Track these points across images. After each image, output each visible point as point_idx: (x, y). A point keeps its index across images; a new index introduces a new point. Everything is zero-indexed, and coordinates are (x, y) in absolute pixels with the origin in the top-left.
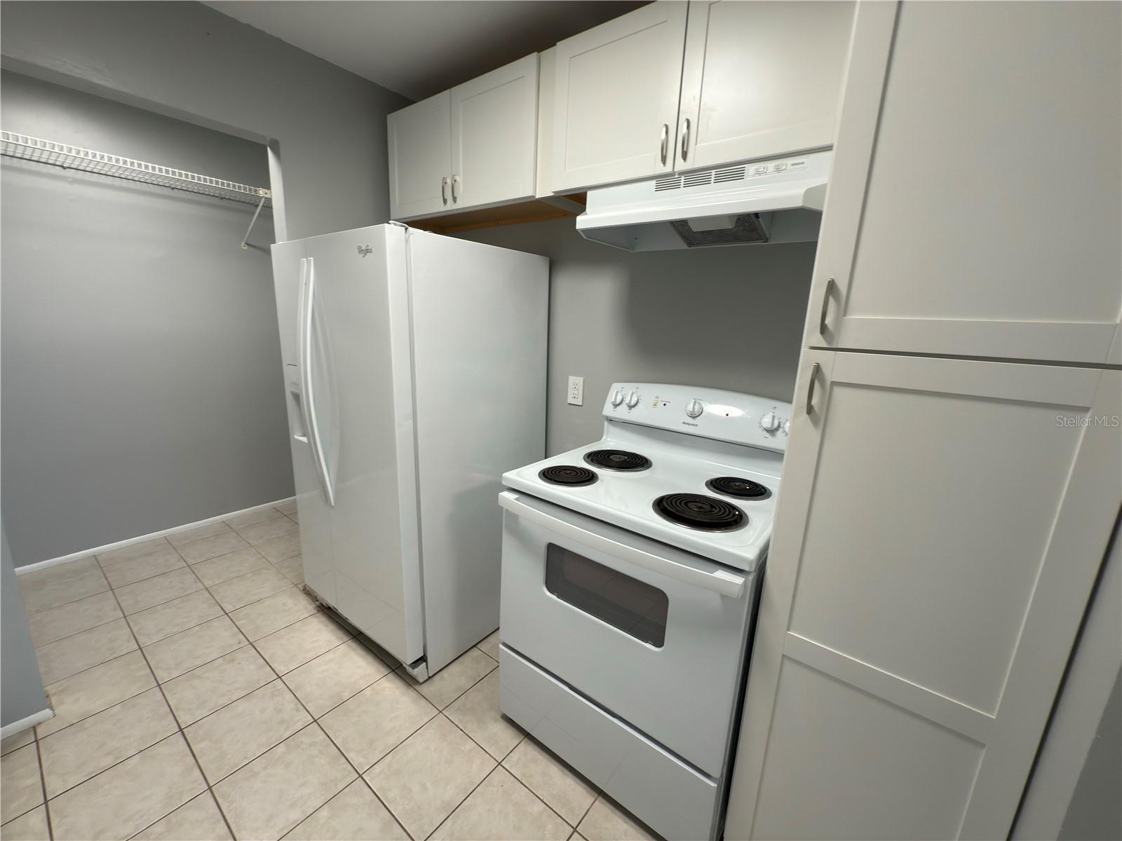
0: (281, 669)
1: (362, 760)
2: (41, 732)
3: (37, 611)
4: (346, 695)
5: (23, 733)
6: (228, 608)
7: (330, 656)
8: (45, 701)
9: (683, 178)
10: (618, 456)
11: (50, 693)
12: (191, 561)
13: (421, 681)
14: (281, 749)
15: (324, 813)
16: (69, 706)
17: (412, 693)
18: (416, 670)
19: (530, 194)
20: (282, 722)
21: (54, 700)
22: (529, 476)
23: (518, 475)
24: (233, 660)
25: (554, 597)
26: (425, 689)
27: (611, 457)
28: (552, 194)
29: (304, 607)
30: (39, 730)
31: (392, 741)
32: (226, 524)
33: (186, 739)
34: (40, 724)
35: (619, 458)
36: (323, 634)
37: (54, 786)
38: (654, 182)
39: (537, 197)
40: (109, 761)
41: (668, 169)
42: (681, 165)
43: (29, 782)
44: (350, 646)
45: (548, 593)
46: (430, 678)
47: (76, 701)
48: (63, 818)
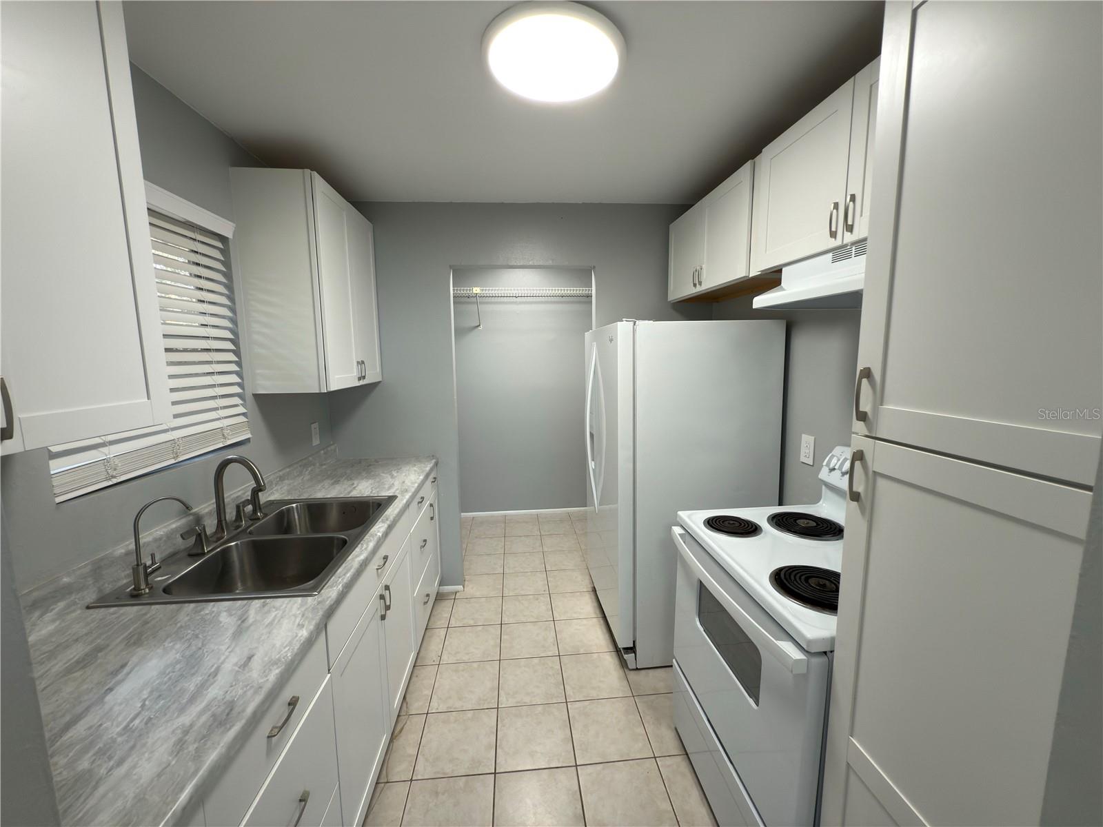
0: (557, 616)
1: (572, 694)
2: (457, 596)
3: (476, 537)
4: (582, 651)
5: (453, 593)
6: (548, 568)
7: (585, 622)
8: (462, 582)
9: (854, 248)
10: (806, 521)
11: (466, 579)
12: (543, 533)
13: (630, 667)
14: (536, 661)
15: (540, 709)
16: (471, 589)
17: (621, 672)
18: (626, 656)
19: (743, 274)
20: (543, 646)
21: (466, 583)
22: (695, 519)
23: (689, 517)
24: (537, 599)
25: (702, 629)
26: (632, 676)
27: (797, 522)
28: (759, 273)
29: (585, 586)
30: (457, 594)
31: (594, 694)
32: (569, 515)
33: (501, 630)
34: (458, 592)
35: (808, 523)
36: (587, 606)
37: (453, 623)
38: (830, 255)
39: (750, 276)
40: (472, 622)
41: (838, 242)
42: (849, 238)
43: (446, 615)
44: (599, 621)
45: (698, 623)
46: (637, 669)
47: (472, 588)
48: (451, 638)
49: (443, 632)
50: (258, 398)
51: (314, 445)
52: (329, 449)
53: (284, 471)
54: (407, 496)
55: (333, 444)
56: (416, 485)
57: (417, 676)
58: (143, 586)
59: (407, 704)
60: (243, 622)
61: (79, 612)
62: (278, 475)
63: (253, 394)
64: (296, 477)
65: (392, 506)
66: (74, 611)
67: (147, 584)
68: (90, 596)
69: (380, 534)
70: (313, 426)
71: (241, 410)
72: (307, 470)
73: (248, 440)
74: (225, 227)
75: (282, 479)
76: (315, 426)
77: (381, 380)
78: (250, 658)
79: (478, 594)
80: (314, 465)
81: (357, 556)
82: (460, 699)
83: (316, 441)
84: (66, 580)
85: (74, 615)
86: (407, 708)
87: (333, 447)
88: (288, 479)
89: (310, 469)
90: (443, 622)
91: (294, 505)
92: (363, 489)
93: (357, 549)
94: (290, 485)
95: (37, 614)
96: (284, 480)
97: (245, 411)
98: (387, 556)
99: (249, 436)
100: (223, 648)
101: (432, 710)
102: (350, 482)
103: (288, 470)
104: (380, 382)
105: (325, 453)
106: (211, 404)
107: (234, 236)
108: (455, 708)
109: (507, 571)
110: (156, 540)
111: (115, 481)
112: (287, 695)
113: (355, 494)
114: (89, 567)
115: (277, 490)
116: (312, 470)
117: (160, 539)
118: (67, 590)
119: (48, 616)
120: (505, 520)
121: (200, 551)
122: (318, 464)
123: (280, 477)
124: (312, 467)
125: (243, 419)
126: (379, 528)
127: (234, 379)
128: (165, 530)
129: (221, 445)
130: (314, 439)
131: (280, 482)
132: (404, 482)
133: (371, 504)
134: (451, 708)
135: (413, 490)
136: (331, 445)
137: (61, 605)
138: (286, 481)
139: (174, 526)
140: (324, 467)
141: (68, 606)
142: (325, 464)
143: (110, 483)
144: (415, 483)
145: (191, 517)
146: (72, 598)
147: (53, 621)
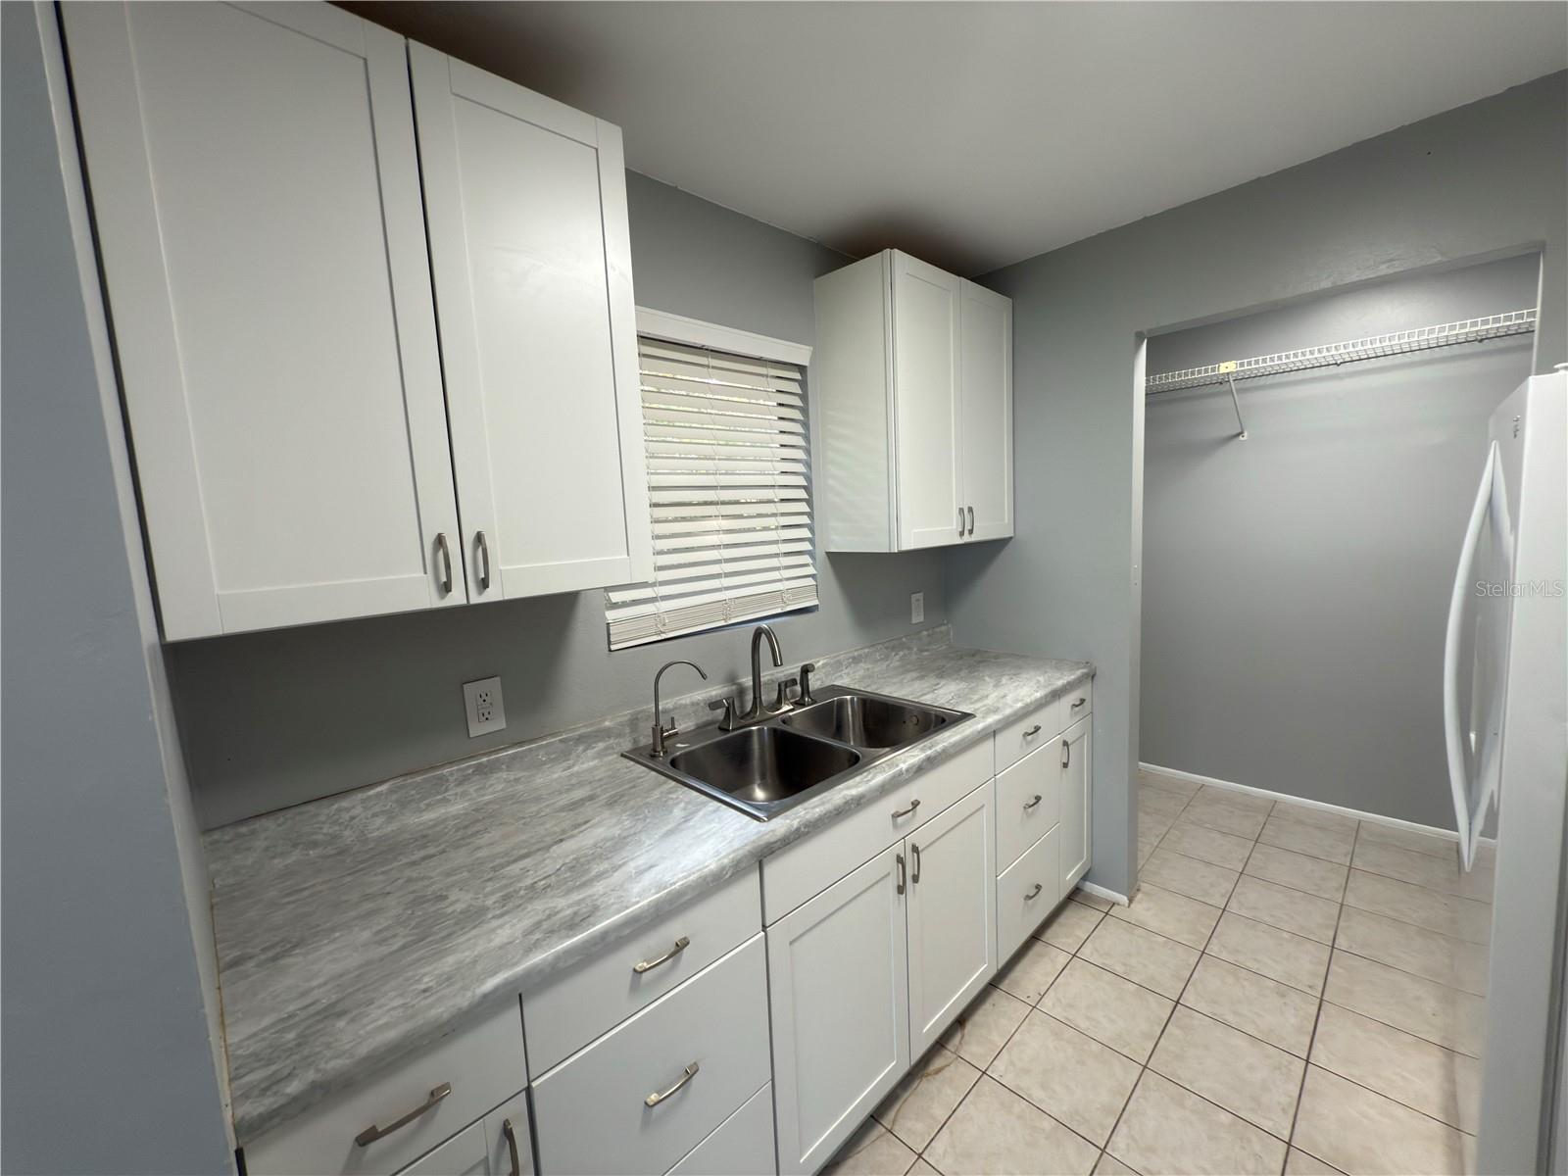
0: (1320, 1055)
2: (1115, 911)
5: (1106, 901)
6: (1342, 943)
7: (1400, 1112)
8: (1131, 891)
11: (1142, 889)
12: (1358, 864)
16: (1142, 910)
21: (1139, 896)
24: (1284, 997)
30: (1116, 908)
33: (1173, 1012)
34: (1118, 904)
37: (1086, 952)
40: (1119, 969)
43: (1080, 934)
47: (1148, 909)
48: (1071, 975)
49: (1063, 958)
50: (834, 558)
51: (914, 622)
52: (937, 630)
53: (860, 652)
54: (991, 719)
55: (947, 624)
56: (1020, 705)
57: (994, 1005)
58: (659, 748)
59: (962, 1037)
60: (685, 821)
61: (615, 756)
62: (851, 655)
63: (827, 553)
64: (877, 661)
65: (954, 729)
66: (610, 754)
67: (663, 747)
68: (627, 745)
69: (903, 766)
70: (914, 597)
71: (811, 570)
72: (897, 654)
73: (816, 606)
74: (800, 354)
75: (856, 660)
76: (917, 599)
77: (1012, 535)
78: (651, 867)
79: (1154, 924)
80: (909, 648)
81: (848, 788)
82: (1044, 1086)
83: (918, 617)
84: (607, 723)
85: (610, 758)
86: (960, 1043)
87: (943, 628)
88: (865, 662)
89: (901, 653)
90: (1070, 941)
91: (848, 697)
92: (941, 695)
93: (858, 779)
94: (868, 669)
95: (581, 748)
96: (857, 663)
97: (815, 572)
98: (919, 803)
99: (816, 602)
100: (648, 842)
101: (993, 1072)
102: (938, 681)
103: (866, 650)
104: (1011, 538)
105: (929, 635)
106: (774, 562)
107: (811, 363)
108: (1029, 1096)
109: (1233, 906)
110: (693, 704)
111: (664, 636)
112: (674, 930)
113: (927, 699)
114: (629, 716)
115: (848, 674)
116: (905, 655)
117: (698, 704)
118: (606, 734)
119: (590, 753)
120: (1272, 810)
121: (725, 727)
122: (915, 649)
123: (854, 658)
124: (906, 652)
125: (811, 582)
126: (908, 757)
127: (805, 533)
128: (704, 695)
129: (779, 611)
130: (914, 614)
131: (853, 665)
132: (1005, 696)
133: (933, 718)
134: (1022, 1089)
135: (1008, 711)
136: (944, 625)
137: (601, 745)
138: (862, 665)
139: (714, 693)
140: (926, 653)
141: (606, 749)
142: (927, 650)
143: (659, 638)
144: (1022, 700)
145: (734, 687)
146: (611, 742)
147: (594, 758)
